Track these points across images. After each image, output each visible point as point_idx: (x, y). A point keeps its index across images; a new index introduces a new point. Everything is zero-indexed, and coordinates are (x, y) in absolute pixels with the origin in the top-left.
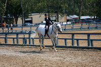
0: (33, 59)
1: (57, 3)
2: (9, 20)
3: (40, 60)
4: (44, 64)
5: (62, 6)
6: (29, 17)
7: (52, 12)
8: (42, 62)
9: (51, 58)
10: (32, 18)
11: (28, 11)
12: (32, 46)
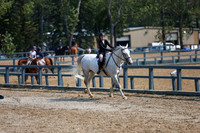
0: (132, 119)
1: (180, 6)
2: (83, 41)
3: (145, 121)
4: (154, 129)
5: (189, 12)
6: (125, 34)
7: (170, 24)
8: (150, 124)
9: (167, 117)
10: (129, 36)
11: (121, 22)
12: (129, 91)
